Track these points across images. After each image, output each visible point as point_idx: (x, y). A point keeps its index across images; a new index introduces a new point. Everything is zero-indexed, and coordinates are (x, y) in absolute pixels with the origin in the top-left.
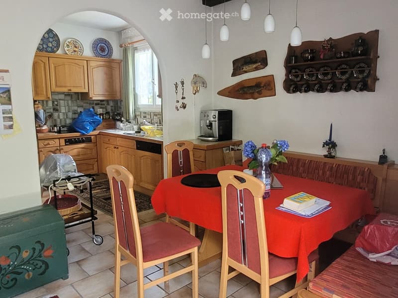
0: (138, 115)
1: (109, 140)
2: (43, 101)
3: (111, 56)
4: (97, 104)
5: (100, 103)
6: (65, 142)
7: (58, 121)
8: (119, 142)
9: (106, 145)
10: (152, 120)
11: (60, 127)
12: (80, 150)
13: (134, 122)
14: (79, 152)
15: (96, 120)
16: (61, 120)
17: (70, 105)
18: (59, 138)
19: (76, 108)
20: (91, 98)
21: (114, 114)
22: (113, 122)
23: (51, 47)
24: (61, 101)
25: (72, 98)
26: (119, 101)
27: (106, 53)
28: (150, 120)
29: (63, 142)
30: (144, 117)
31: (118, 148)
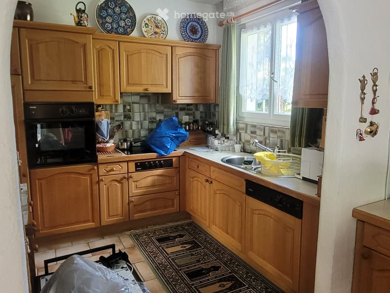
0: (243, 129)
1: (198, 167)
2: (111, 105)
3: (204, 40)
4: (182, 109)
5: (186, 108)
6: (136, 168)
7: (130, 132)
8: (214, 174)
9: (193, 174)
10: (266, 139)
11: (131, 143)
12: (156, 178)
13: (235, 138)
14: (154, 181)
15: (181, 135)
16: (133, 132)
17: (147, 111)
18: (127, 162)
19: (154, 115)
20: (174, 101)
21: (204, 123)
22: (203, 136)
23: (124, 27)
24: (135, 105)
25: (149, 100)
26: (212, 105)
27: (198, 36)
28: (262, 139)
29: (132, 166)
30: (252, 132)
31: (212, 182)
